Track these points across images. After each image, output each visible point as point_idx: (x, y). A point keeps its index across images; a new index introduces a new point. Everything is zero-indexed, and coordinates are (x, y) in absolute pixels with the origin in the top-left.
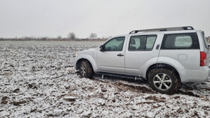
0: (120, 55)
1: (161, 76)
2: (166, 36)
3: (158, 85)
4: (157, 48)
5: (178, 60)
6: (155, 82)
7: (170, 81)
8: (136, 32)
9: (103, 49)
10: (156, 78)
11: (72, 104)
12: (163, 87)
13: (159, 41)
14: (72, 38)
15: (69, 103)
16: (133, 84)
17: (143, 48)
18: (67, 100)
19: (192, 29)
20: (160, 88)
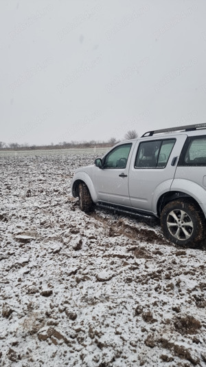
0: (123, 176)
1: (178, 214)
4: (173, 164)
5: (202, 186)
6: (170, 224)
7: (190, 224)
8: (152, 133)
9: (104, 164)
11: (21, 246)
13: (177, 151)
16: (137, 226)
17: (156, 163)
18: (17, 240)
20: (177, 235)
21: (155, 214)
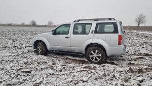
0: (67, 38)
1: (94, 52)
2: (98, 24)
3: (92, 58)
4: (92, 33)
5: (105, 41)
6: (91, 56)
7: (100, 55)
8: (79, 21)
9: (55, 33)
10: (92, 53)
11: (28, 75)
12: (96, 59)
13: (93, 28)
14: (34, 24)
15: (26, 74)
16: (76, 58)
17: (84, 32)
18: (23, 72)
19: (114, 20)
20: (94, 60)
21: (84, 53)
